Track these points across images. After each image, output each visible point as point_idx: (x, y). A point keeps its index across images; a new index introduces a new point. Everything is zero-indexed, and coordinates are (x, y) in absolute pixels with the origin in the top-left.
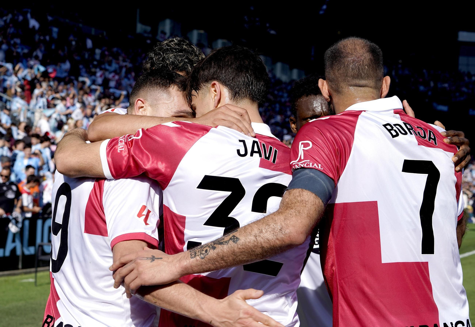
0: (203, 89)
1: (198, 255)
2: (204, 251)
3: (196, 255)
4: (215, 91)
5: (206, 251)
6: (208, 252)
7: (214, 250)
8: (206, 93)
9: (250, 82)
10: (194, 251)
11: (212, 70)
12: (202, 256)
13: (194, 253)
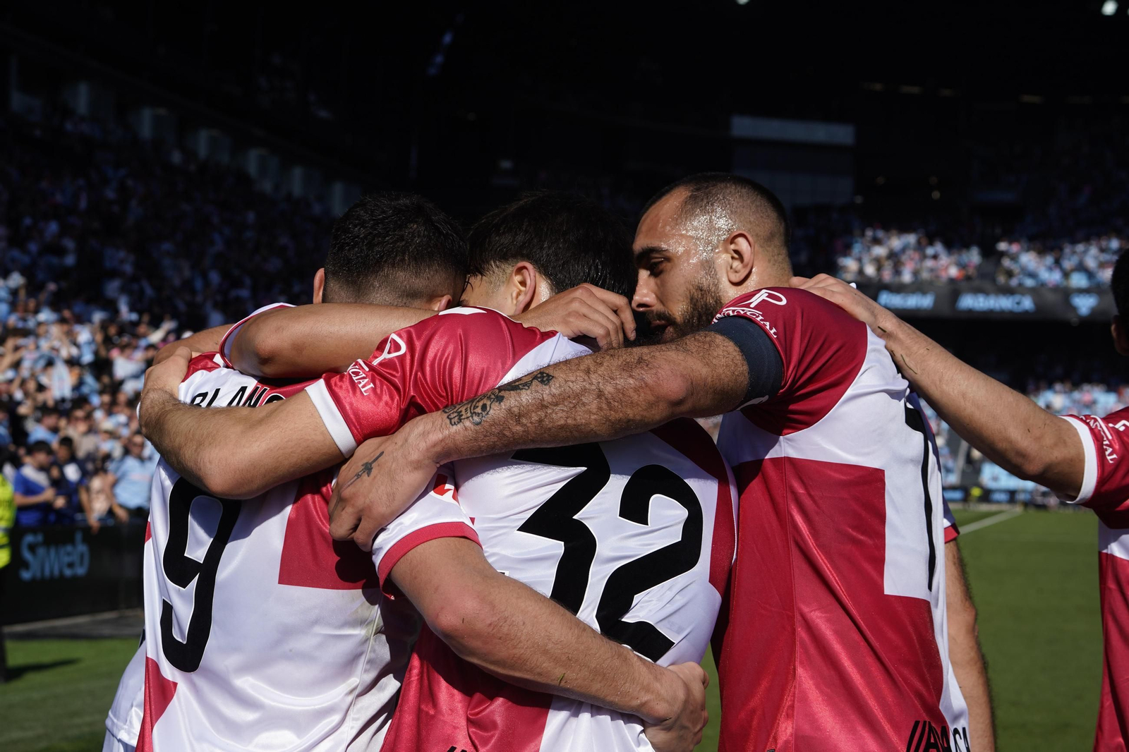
0: (494, 272)
1: (468, 418)
2: (480, 408)
3: (463, 417)
4: (523, 283)
5: (484, 407)
6: (488, 409)
7: (500, 403)
8: (498, 284)
9: (600, 279)
10: (455, 410)
11: (520, 238)
12: (476, 419)
13: (456, 414)
